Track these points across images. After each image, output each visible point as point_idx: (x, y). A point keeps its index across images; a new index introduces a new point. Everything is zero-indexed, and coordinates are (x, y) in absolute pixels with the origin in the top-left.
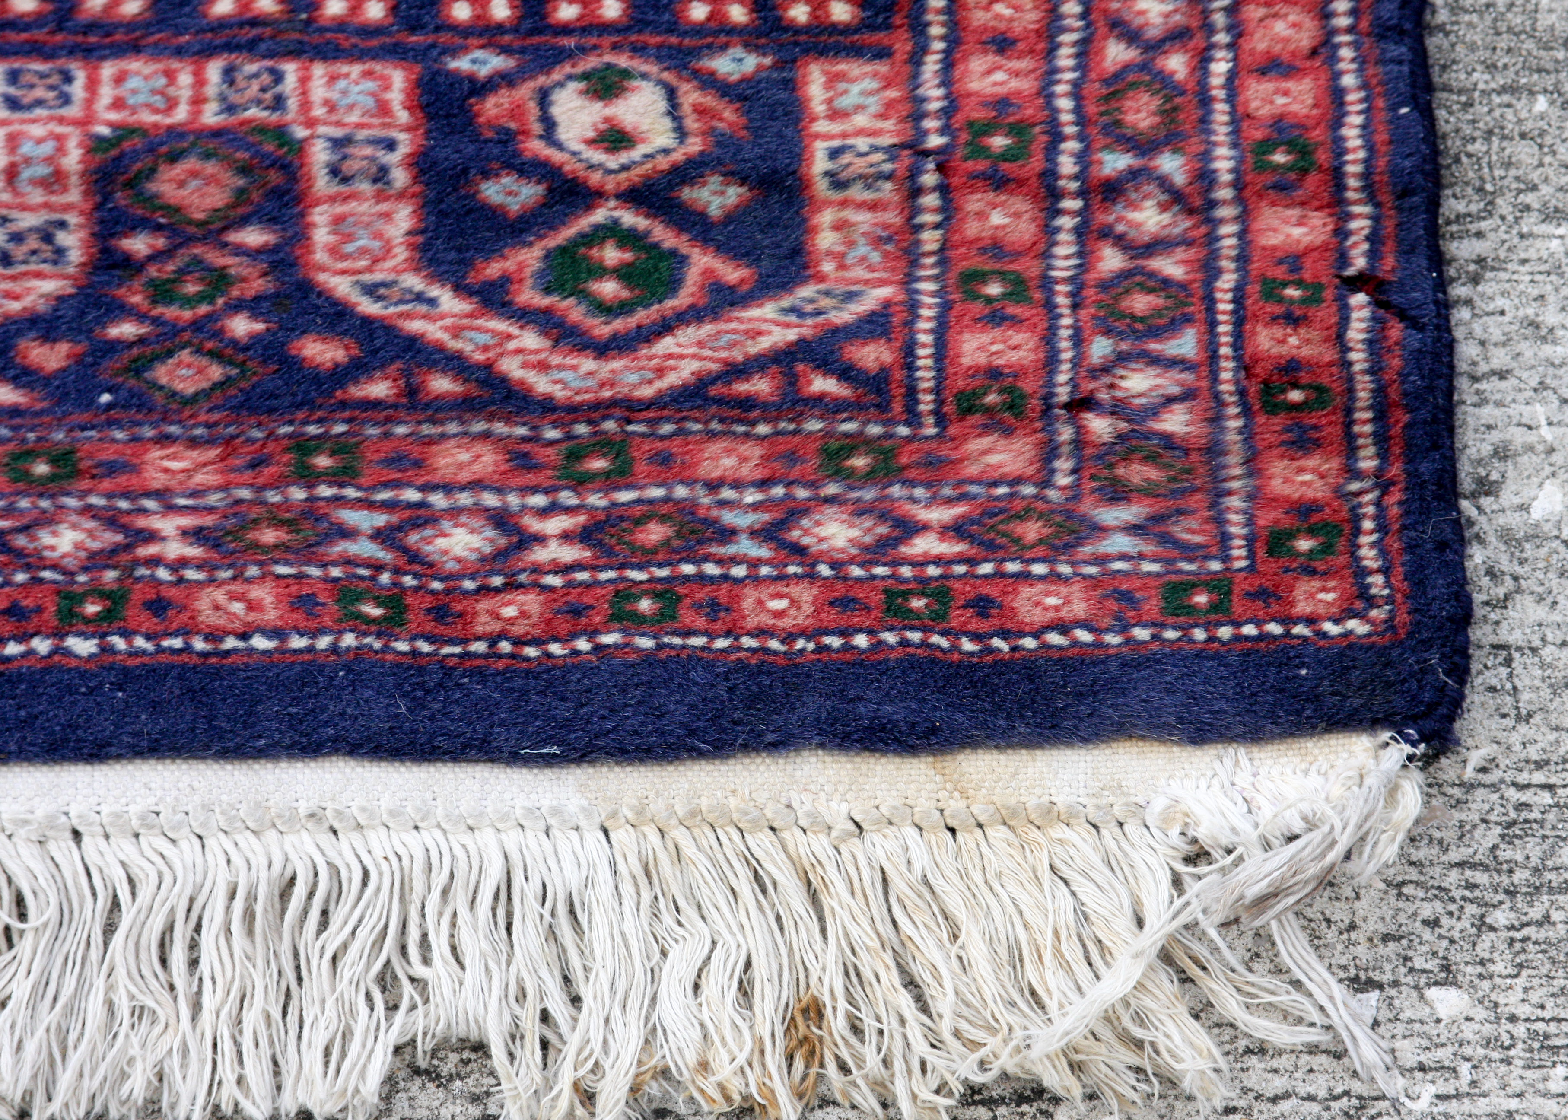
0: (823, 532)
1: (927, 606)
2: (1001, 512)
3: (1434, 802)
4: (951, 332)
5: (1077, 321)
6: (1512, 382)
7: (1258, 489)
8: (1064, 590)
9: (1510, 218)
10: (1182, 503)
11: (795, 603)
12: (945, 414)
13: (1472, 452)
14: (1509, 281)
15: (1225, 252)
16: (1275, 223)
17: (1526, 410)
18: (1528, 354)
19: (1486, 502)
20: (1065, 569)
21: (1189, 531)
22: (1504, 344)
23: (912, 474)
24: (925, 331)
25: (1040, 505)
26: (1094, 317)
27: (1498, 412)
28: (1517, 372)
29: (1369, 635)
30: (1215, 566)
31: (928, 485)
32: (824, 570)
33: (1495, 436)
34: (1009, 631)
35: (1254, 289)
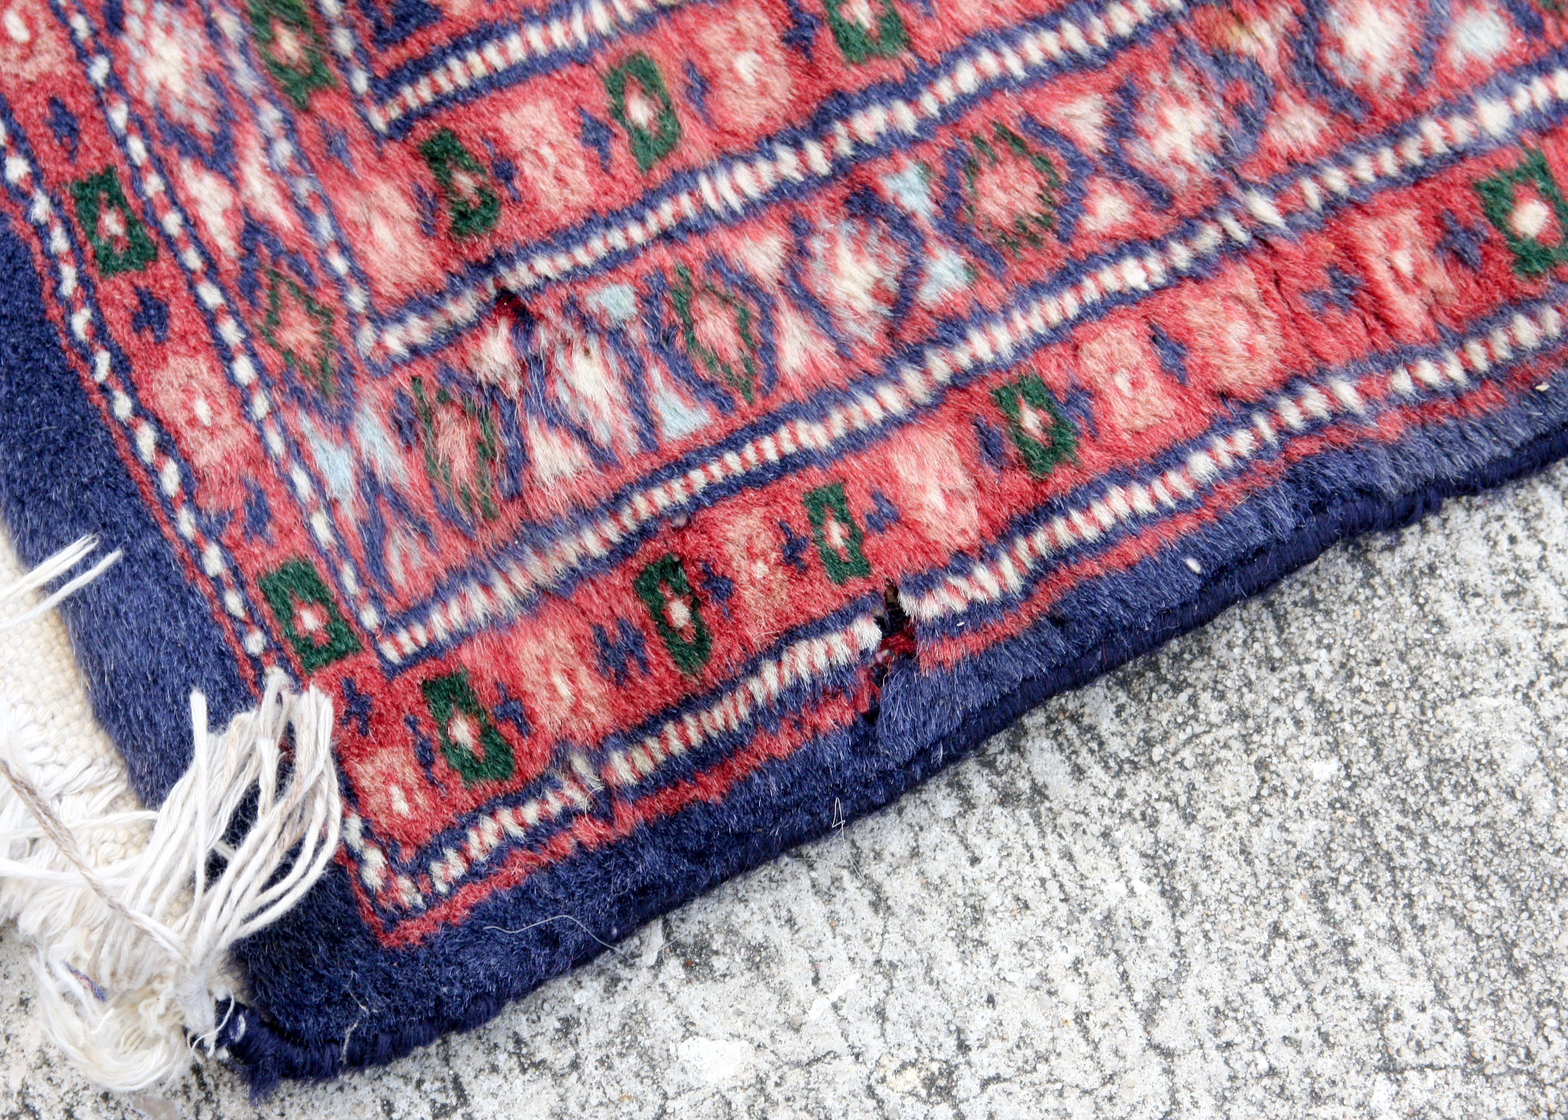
0: (158, 39)
1: (115, 239)
2: (307, 278)
3: (180, 1102)
4: (543, 80)
5: (644, 248)
6: (876, 923)
7: (511, 626)
8: (226, 419)
9: (1126, 805)
10: (437, 526)
11: (29, 50)
12: (411, 129)
13: (741, 914)
14: (1028, 847)
15: (855, 410)
16: (933, 461)
17: (841, 963)
18: (929, 926)
19: (674, 967)
20: (260, 406)
21: (405, 559)
22: (927, 885)
23: (304, 124)
24: (527, 44)
25: (342, 325)
26: (661, 271)
27: (820, 925)
28: (893, 923)
29: (367, 891)
30: (370, 618)
31: (300, 156)
32: (99, 69)
33: (780, 936)
34: (128, 369)
35: (817, 478)
